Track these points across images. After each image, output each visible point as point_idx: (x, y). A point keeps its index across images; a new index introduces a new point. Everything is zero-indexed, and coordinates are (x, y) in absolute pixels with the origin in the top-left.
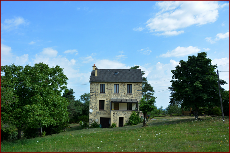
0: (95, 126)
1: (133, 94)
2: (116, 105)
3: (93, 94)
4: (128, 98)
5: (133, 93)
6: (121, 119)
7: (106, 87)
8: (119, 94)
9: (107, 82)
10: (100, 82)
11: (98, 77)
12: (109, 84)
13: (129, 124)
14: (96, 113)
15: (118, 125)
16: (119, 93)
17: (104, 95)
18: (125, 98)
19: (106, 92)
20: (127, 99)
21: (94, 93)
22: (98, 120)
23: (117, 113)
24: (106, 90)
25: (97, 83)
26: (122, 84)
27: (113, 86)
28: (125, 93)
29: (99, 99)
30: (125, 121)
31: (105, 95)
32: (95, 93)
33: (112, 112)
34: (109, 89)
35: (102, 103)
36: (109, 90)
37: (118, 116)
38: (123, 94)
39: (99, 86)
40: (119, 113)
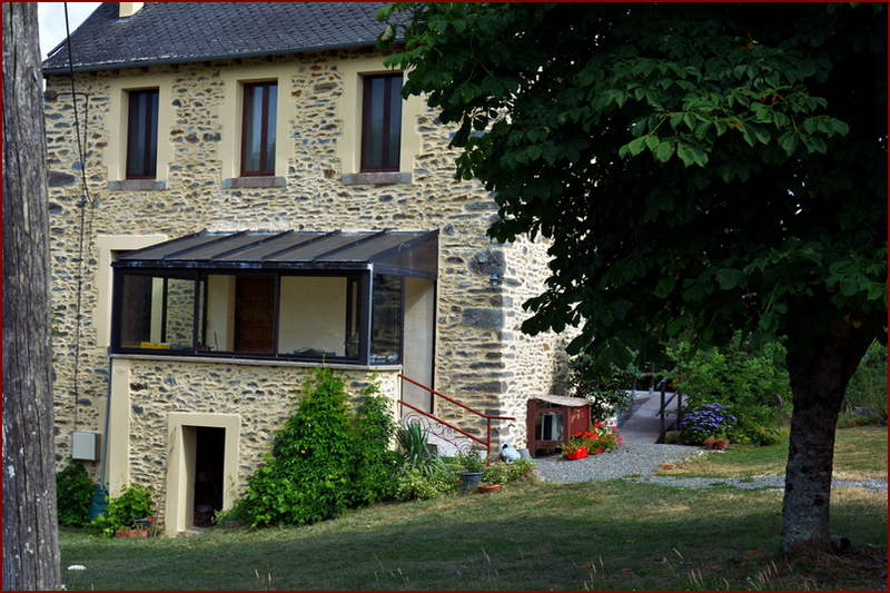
1: (406, 180)
3: (64, 191)
4: (362, 220)
5: (408, 162)
7: (167, 116)
8: (281, 185)
9: (174, 68)
10: (116, 73)
12: (194, 90)
14: (83, 374)
16: (281, 168)
17: (149, 197)
18: (325, 223)
19: (163, 172)
20: (353, 230)
21: (69, 179)
23: (170, 381)
24: (166, 151)
25: (96, 90)
26: (307, 74)
27: (225, 104)
28: (329, 173)
29: (107, 245)
31: (159, 197)
32: (76, 186)
33: (123, 375)
34: (192, 139)
36: (193, 148)
37: (179, 419)
38: (312, 181)
39: (111, 114)
40: (182, 382)
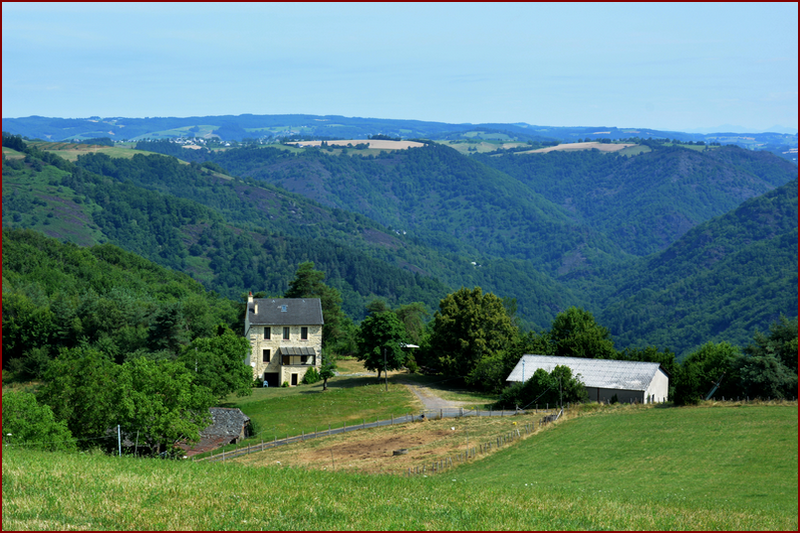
0: (260, 384)
1: (308, 340)
2: (285, 359)
3: (254, 341)
4: (302, 345)
5: (309, 338)
6: (295, 377)
7: (272, 331)
8: (289, 341)
9: (274, 325)
10: (264, 325)
11: (259, 316)
12: (276, 328)
13: (305, 381)
14: (259, 366)
15: (290, 383)
16: (290, 339)
17: (269, 342)
18: (297, 346)
19: (272, 338)
20: (301, 347)
22: (261, 375)
23: (289, 369)
24: (272, 335)
25: (260, 327)
26: (294, 327)
27: (281, 330)
28: (297, 339)
29: (262, 349)
30: (299, 379)
31: (271, 342)
32: (256, 340)
33: (283, 368)
34: (276, 334)
35: (267, 353)
36: (276, 336)
37: (291, 373)
38: (295, 340)
39: (262, 331)
40: (291, 369)
